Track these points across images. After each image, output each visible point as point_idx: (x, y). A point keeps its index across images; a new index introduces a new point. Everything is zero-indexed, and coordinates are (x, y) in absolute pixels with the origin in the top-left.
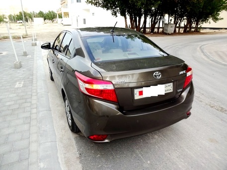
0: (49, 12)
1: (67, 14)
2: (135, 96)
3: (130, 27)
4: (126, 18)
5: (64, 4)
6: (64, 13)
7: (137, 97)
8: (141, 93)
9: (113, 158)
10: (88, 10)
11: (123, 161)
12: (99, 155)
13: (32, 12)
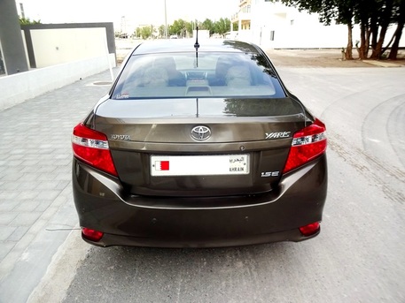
0: (222, 20)
1: (247, 24)
2: (153, 169)
3: (359, 45)
4: (351, 27)
5: (244, 6)
6: (243, 21)
7: (156, 171)
8: (165, 166)
9: (129, 280)
10: (284, 15)
11: (141, 290)
12: (112, 268)
13: (194, 21)
